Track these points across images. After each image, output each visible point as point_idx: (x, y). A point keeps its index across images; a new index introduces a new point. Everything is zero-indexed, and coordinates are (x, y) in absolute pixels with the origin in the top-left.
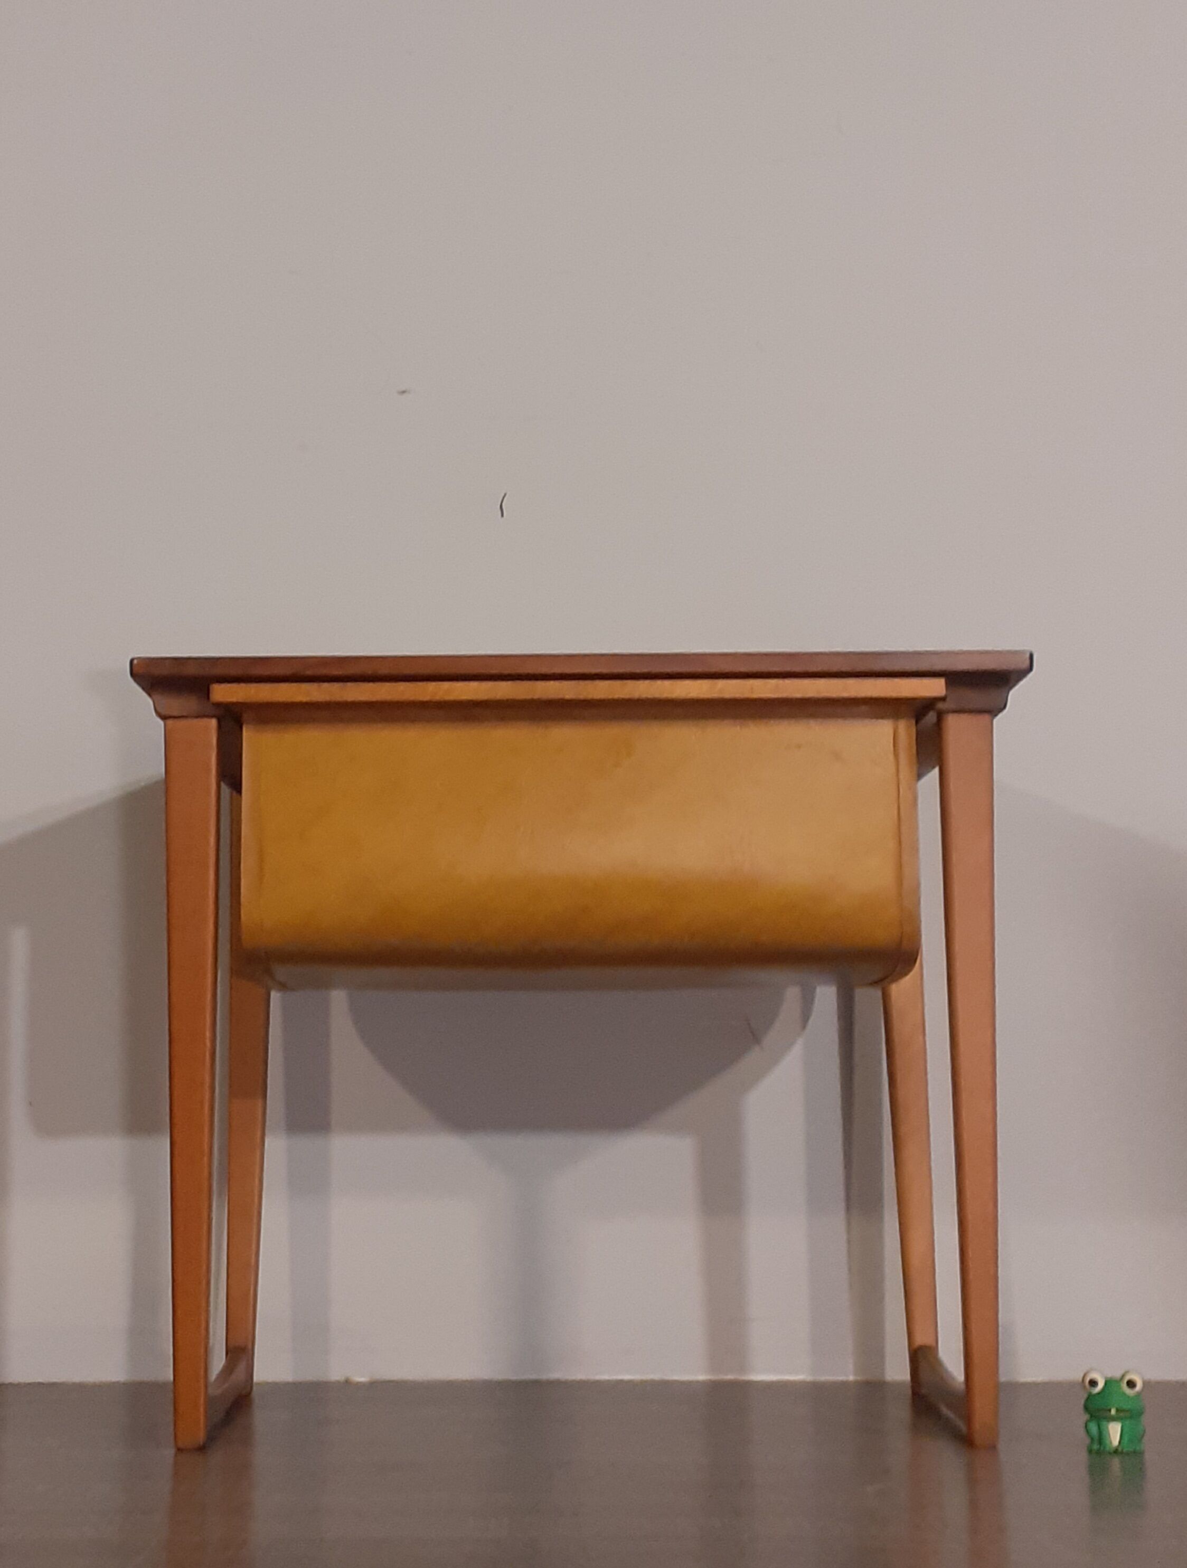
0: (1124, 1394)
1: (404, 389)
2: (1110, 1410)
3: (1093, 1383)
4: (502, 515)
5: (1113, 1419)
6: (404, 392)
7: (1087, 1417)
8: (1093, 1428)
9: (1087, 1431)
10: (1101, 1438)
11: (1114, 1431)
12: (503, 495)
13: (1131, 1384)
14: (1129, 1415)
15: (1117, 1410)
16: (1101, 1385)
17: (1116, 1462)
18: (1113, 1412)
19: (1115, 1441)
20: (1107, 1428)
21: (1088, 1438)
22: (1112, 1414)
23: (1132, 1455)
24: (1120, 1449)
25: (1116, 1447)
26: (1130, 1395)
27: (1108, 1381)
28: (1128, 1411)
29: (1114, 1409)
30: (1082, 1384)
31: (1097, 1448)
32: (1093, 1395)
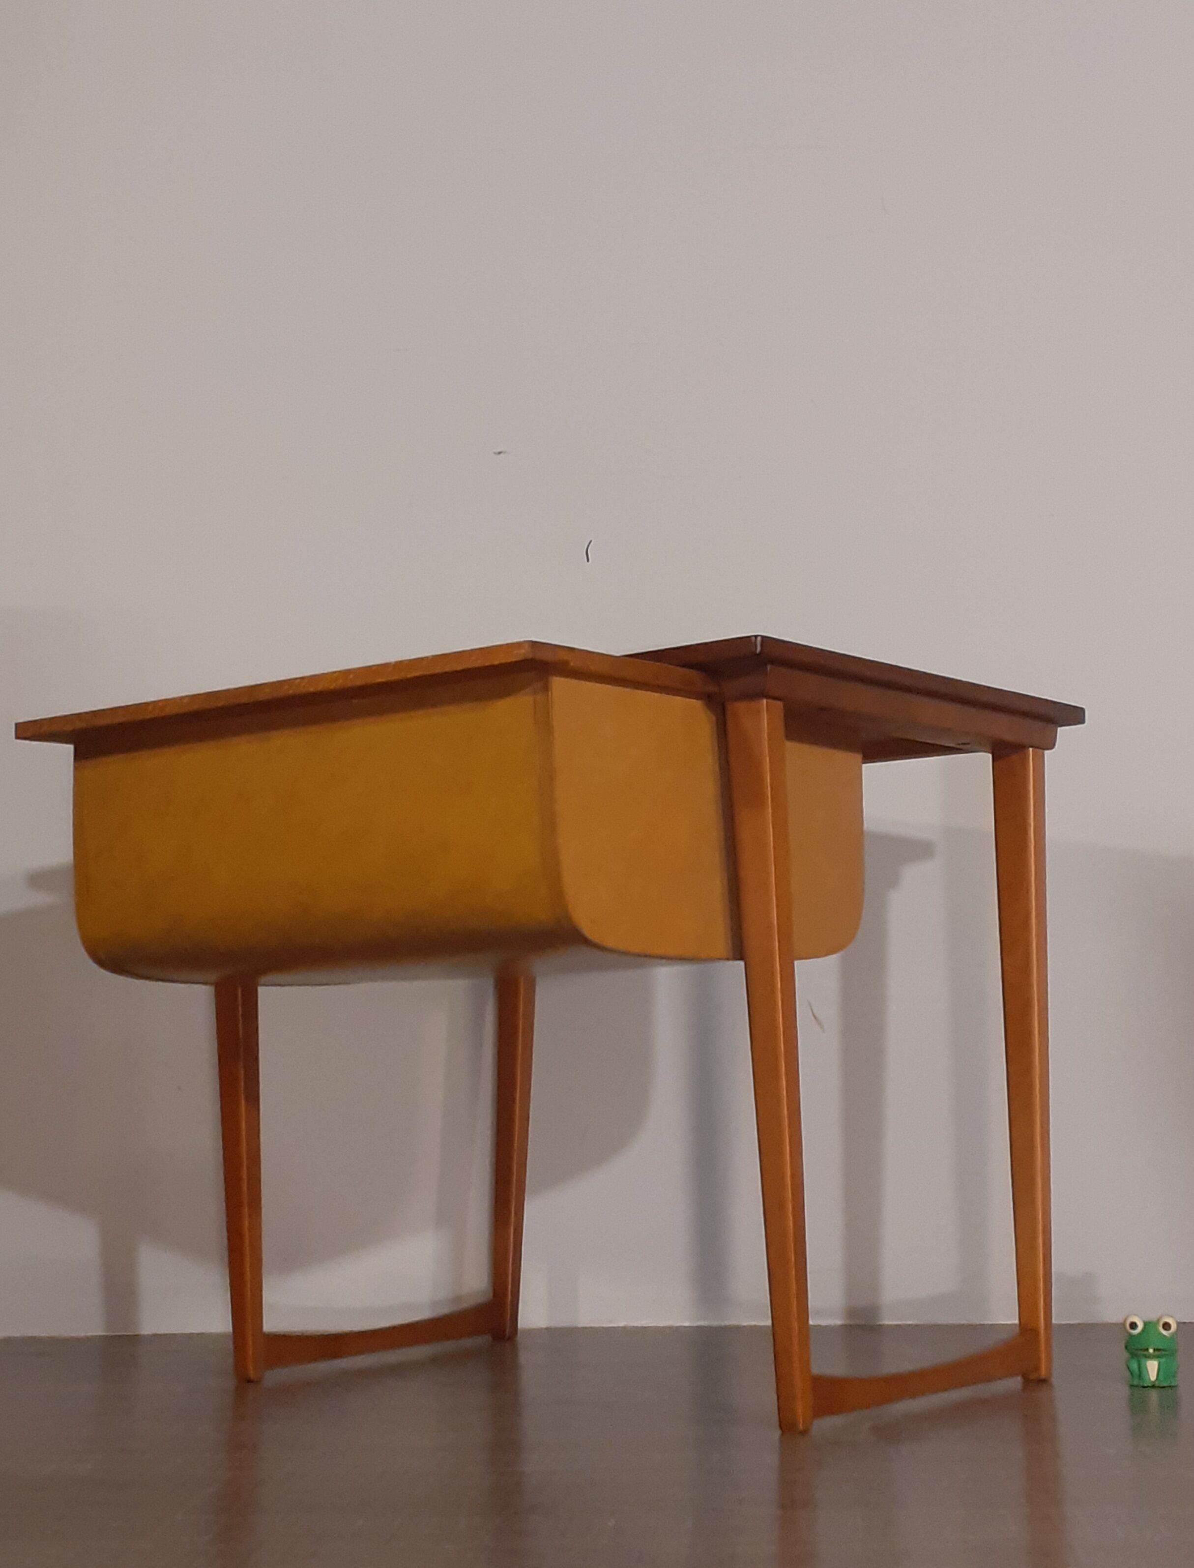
0: (1161, 1334)
1: (499, 456)
2: (1147, 1350)
3: (1133, 1325)
6: (500, 453)
7: (1126, 1355)
8: (1134, 1365)
10: (1141, 1373)
11: (1152, 1368)
12: (589, 542)
13: (1167, 1326)
15: (1155, 1350)
16: (1140, 1326)
17: (1154, 1395)
18: (1151, 1351)
19: (1153, 1377)
20: (1146, 1364)
21: (1128, 1374)
22: (1149, 1353)
23: (1167, 1389)
24: (1157, 1384)
25: (1153, 1382)
26: (1164, 1336)
27: (1146, 1324)
28: (1163, 1350)
29: (1152, 1348)
30: (1124, 1324)
31: (1135, 1382)
32: (1131, 1336)
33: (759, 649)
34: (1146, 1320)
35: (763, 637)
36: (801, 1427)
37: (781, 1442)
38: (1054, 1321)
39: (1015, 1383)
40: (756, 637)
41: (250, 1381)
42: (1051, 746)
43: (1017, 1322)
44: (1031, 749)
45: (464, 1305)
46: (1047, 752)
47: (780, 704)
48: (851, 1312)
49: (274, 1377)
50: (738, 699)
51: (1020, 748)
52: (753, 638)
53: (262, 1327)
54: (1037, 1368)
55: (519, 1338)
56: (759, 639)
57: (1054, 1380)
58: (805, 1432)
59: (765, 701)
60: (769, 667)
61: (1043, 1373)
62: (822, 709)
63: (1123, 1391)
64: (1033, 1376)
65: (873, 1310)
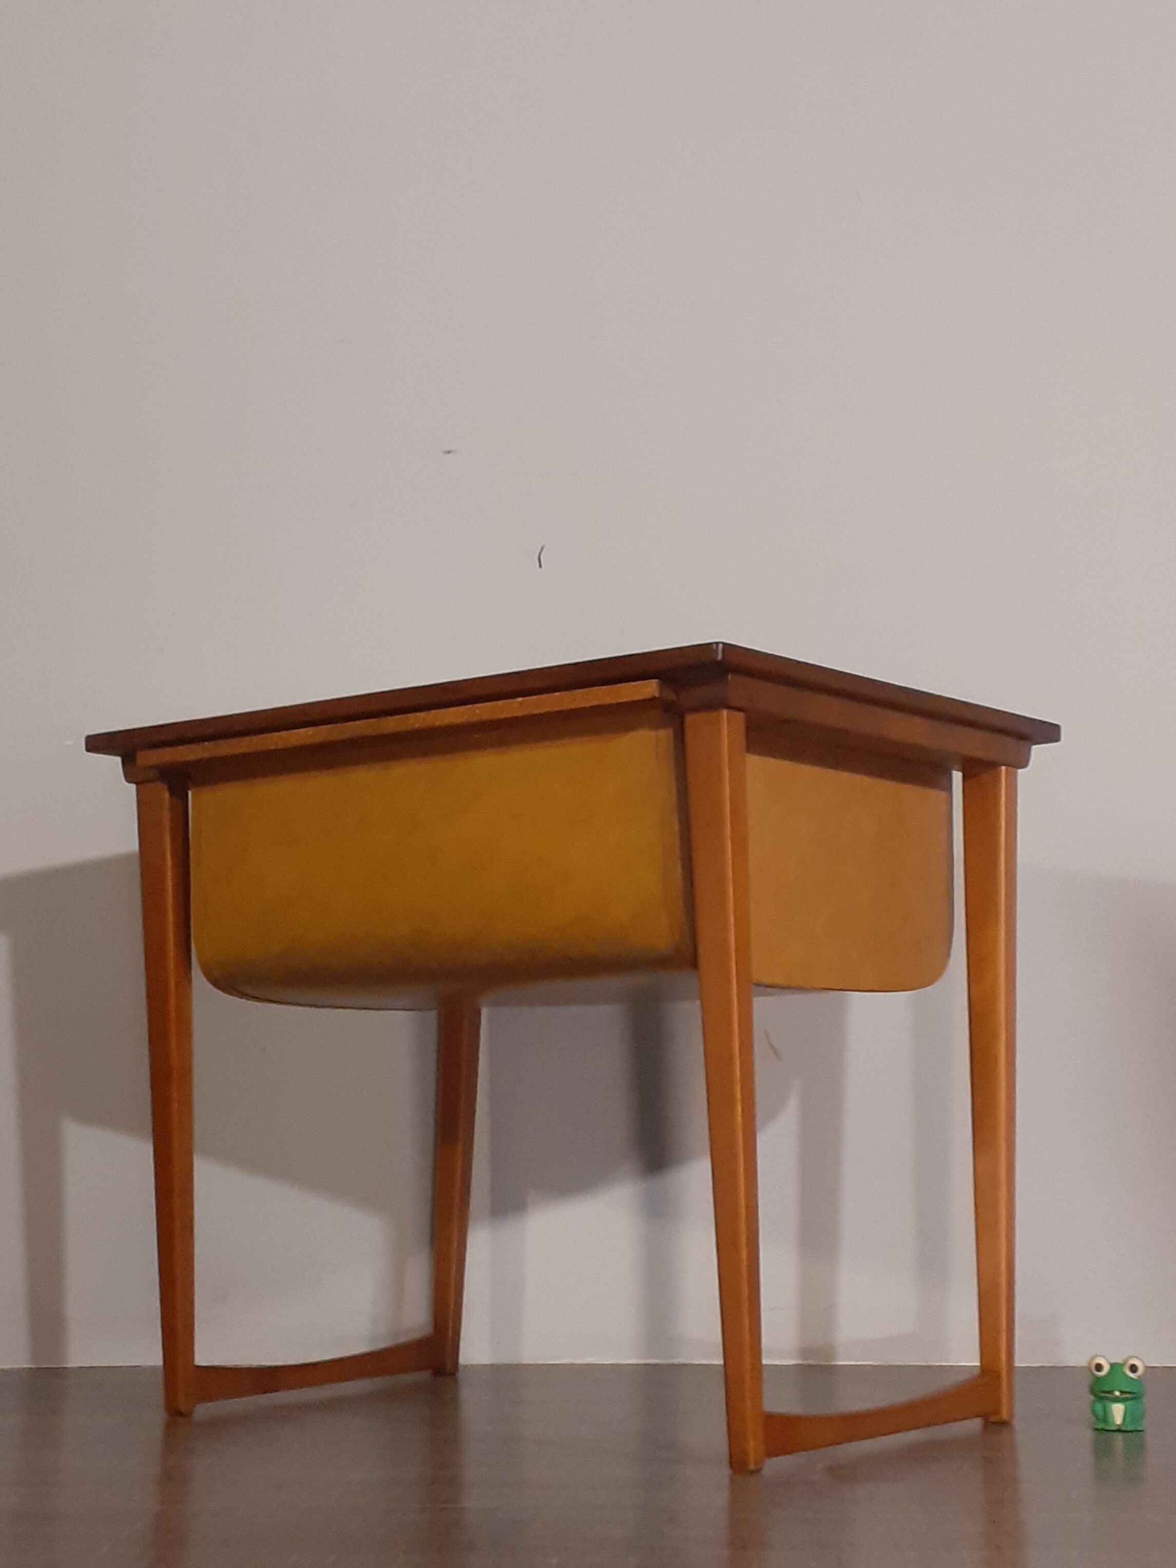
0: (1127, 1376)
1: (448, 449)
2: (1114, 1392)
3: (1099, 1367)
4: (540, 566)
5: (1117, 1400)
6: (449, 452)
7: (1092, 1398)
8: (1100, 1409)
9: (1094, 1412)
10: (1106, 1417)
11: (1118, 1412)
12: (541, 547)
13: (1133, 1368)
14: (1131, 1396)
15: (1122, 1392)
16: (1107, 1368)
17: (1119, 1437)
18: (1117, 1393)
19: (1119, 1420)
20: (1112, 1408)
21: (1092, 1418)
22: (1116, 1396)
23: (1134, 1433)
24: (1123, 1428)
25: (1118, 1425)
26: (1132, 1379)
27: (1112, 1366)
28: (1129, 1393)
29: (1116, 1390)
30: (1089, 1368)
31: (1100, 1426)
32: (1099, 1378)
33: (720, 657)
34: (1112, 1361)
35: (724, 644)
36: (752, 1467)
37: (732, 1480)
38: (1017, 1364)
39: (974, 1425)
40: (717, 643)
41: (181, 1414)
42: (1024, 764)
43: (978, 1364)
44: (1003, 768)
45: (403, 1339)
46: (1020, 771)
47: (742, 714)
48: (805, 1352)
49: (203, 1411)
50: (696, 710)
51: (993, 766)
52: (715, 645)
53: (193, 1359)
54: (997, 1412)
55: (460, 1375)
56: (721, 646)
57: (1017, 1424)
58: (757, 1471)
59: (725, 712)
60: (730, 676)
61: (1005, 1415)
62: (787, 721)
63: (1089, 1434)
64: (992, 1419)
65: (829, 1350)
